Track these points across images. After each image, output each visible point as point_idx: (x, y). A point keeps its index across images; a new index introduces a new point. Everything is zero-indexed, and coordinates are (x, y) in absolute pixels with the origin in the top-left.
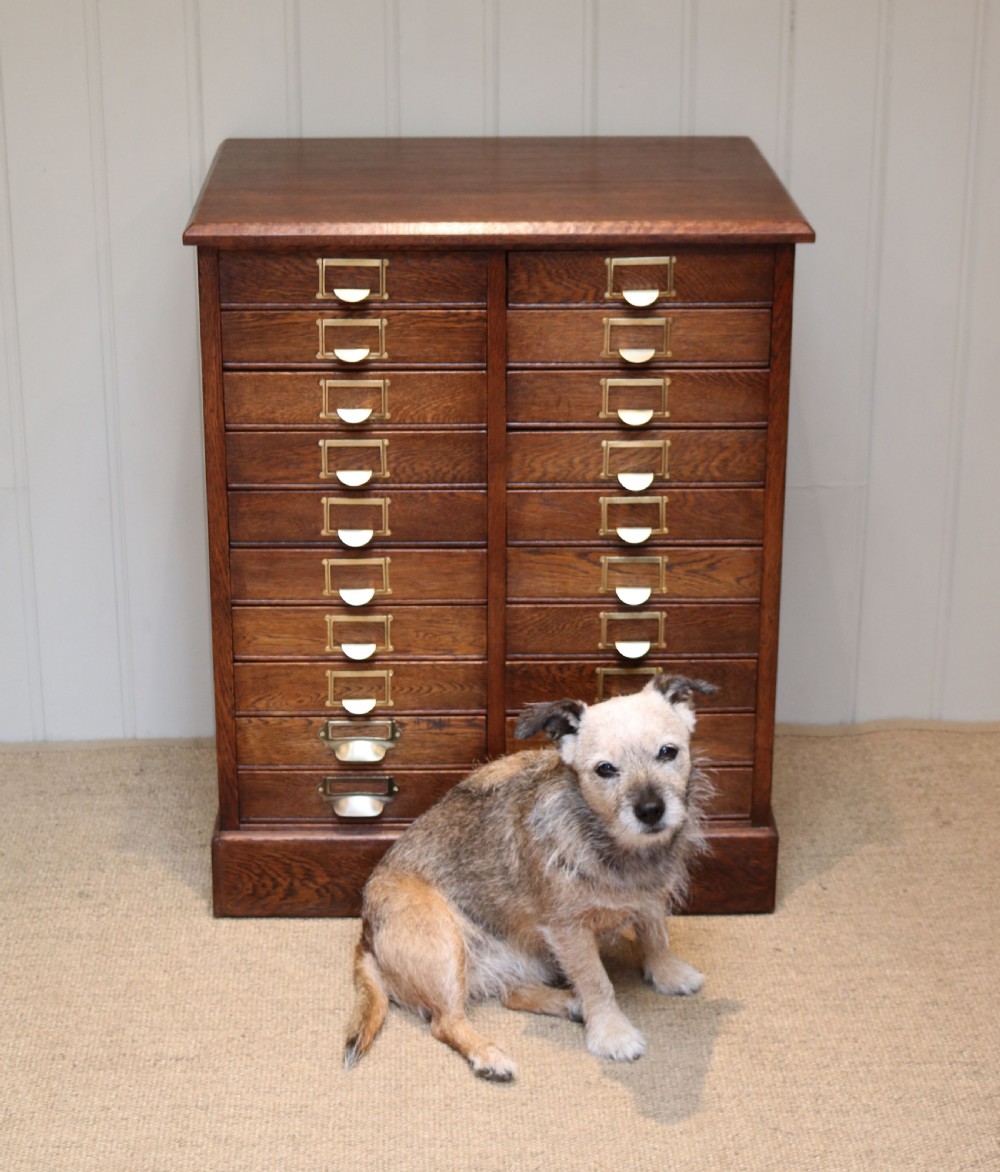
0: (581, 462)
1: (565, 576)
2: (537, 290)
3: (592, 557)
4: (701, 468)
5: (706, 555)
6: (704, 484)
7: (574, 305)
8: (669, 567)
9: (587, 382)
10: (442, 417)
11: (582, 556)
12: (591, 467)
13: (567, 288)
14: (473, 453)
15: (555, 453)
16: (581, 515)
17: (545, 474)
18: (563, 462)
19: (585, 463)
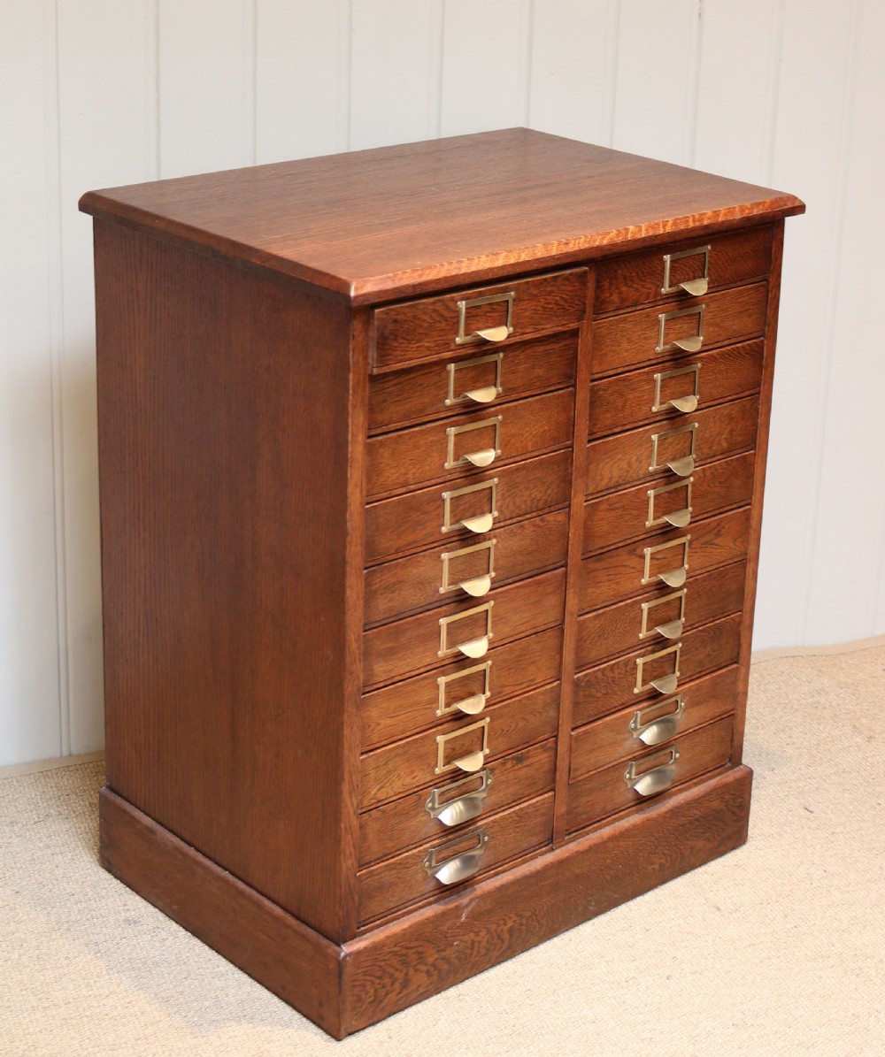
0: (637, 460)
1: (619, 576)
2: (615, 297)
3: (638, 551)
4: (716, 442)
5: (713, 525)
6: (717, 458)
7: (641, 307)
8: (691, 542)
9: (645, 381)
10: (539, 443)
11: (632, 552)
12: (644, 462)
13: (636, 289)
14: (560, 473)
15: (619, 457)
16: (634, 512)
17: (611, 479)
18: (624, 465)
19: (639, 461)
